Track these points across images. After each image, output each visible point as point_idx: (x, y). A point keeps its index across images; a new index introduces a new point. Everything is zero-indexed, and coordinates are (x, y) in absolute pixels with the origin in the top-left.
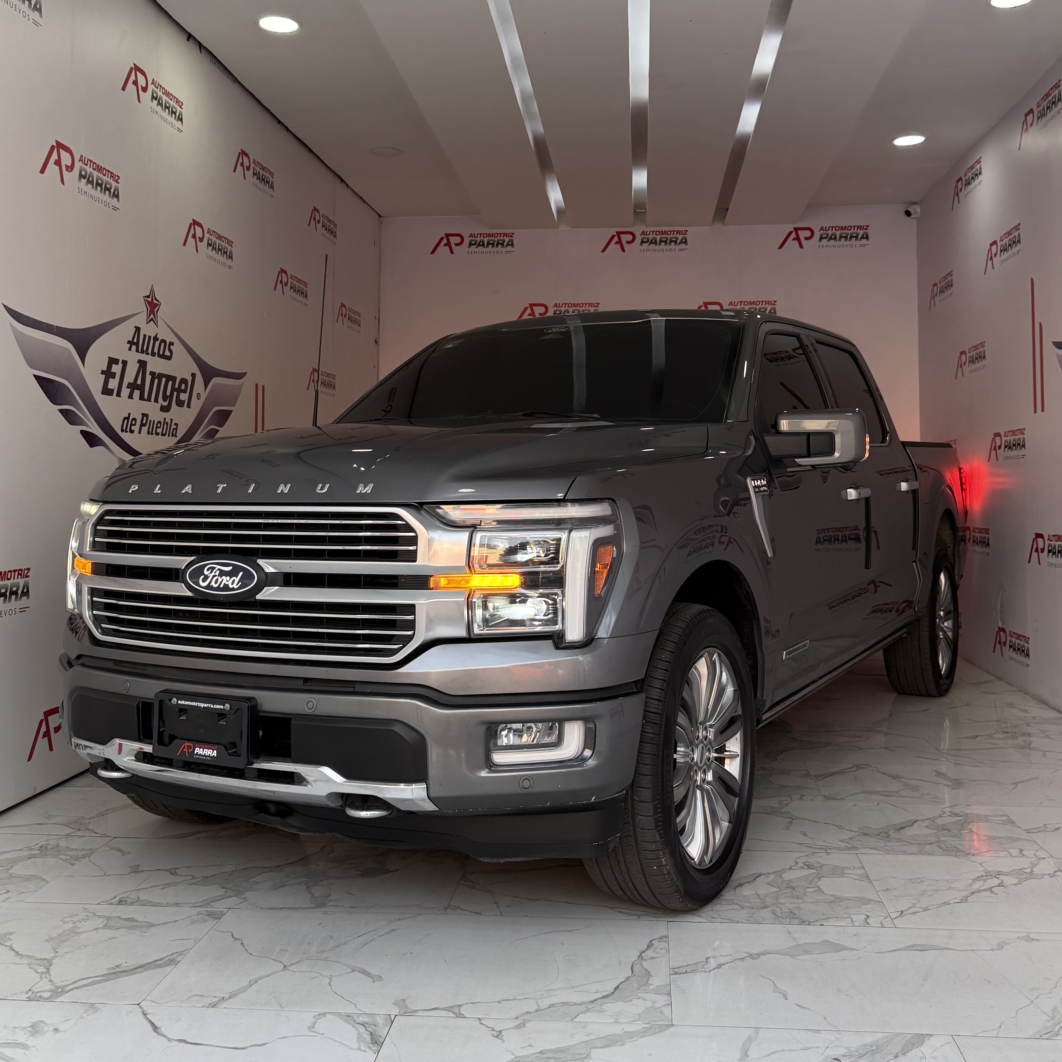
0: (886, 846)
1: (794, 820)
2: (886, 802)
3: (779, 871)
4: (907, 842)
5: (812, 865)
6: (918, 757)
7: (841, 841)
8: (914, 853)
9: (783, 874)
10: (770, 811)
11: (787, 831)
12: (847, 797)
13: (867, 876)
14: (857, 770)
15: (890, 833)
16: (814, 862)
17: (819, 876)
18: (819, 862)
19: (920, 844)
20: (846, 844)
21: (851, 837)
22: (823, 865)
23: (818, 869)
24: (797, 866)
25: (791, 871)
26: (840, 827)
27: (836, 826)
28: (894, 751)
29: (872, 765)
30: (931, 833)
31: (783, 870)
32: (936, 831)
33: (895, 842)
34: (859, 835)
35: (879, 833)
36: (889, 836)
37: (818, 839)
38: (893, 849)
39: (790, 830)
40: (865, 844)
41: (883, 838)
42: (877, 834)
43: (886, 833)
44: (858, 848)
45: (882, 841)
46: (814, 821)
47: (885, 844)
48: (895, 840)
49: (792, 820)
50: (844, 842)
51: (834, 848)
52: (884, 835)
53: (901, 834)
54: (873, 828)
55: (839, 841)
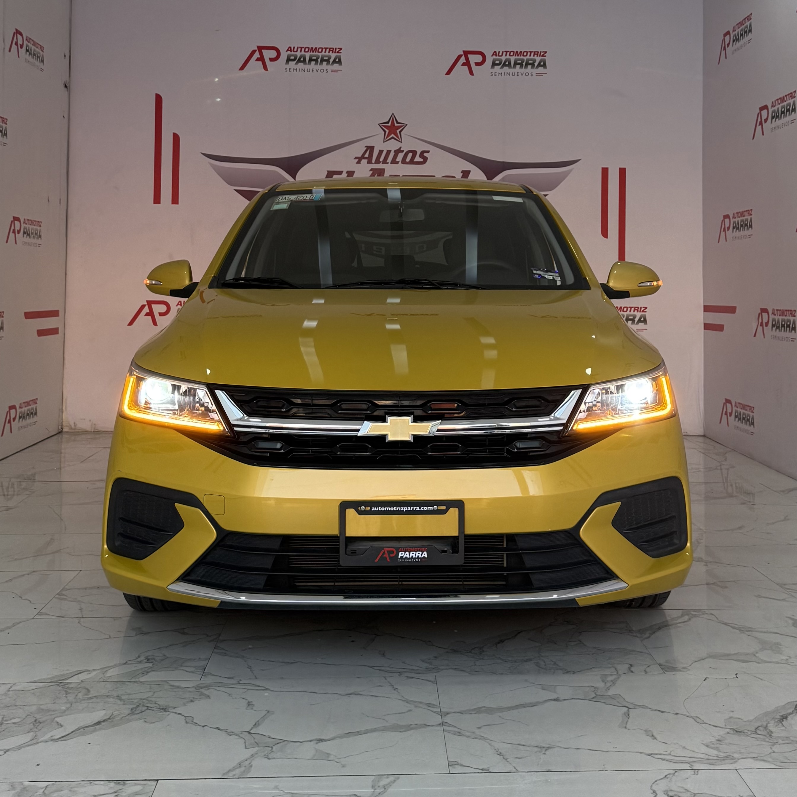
0: (774, 752)
1: (630, 710)
2: (745, 673)
6: (759, 596)
10: (594, 695)
11: (625, 731)
12: (691, 665)
14: (690, 619)
15: (770, 729)
16: (679, 790)
20: (715, 752)
21: (719, 737)
26: (698, 720)
27: (693, 718)
28: (726, 587)
29: (707, 612)
33: (784, 743)
34: (728, 733)
35: (756, 729)
36: (770, 734)
37: (675, 744)
38: (787, 758)
39: (629, 729)
40: (743, 751)
41: (765, 737)
42: (754, 730)
43: (765, 728)
44: (735, 758)
45: (764, 743)
46: (659, 711)
47: (771, 748)
48: (783, 740)
49: (628, 710)
50: (712, 748)
51: (701, 761)
52: (763, 731)
53: (786, 728)
54: (745, 720)
55: (706, 747)
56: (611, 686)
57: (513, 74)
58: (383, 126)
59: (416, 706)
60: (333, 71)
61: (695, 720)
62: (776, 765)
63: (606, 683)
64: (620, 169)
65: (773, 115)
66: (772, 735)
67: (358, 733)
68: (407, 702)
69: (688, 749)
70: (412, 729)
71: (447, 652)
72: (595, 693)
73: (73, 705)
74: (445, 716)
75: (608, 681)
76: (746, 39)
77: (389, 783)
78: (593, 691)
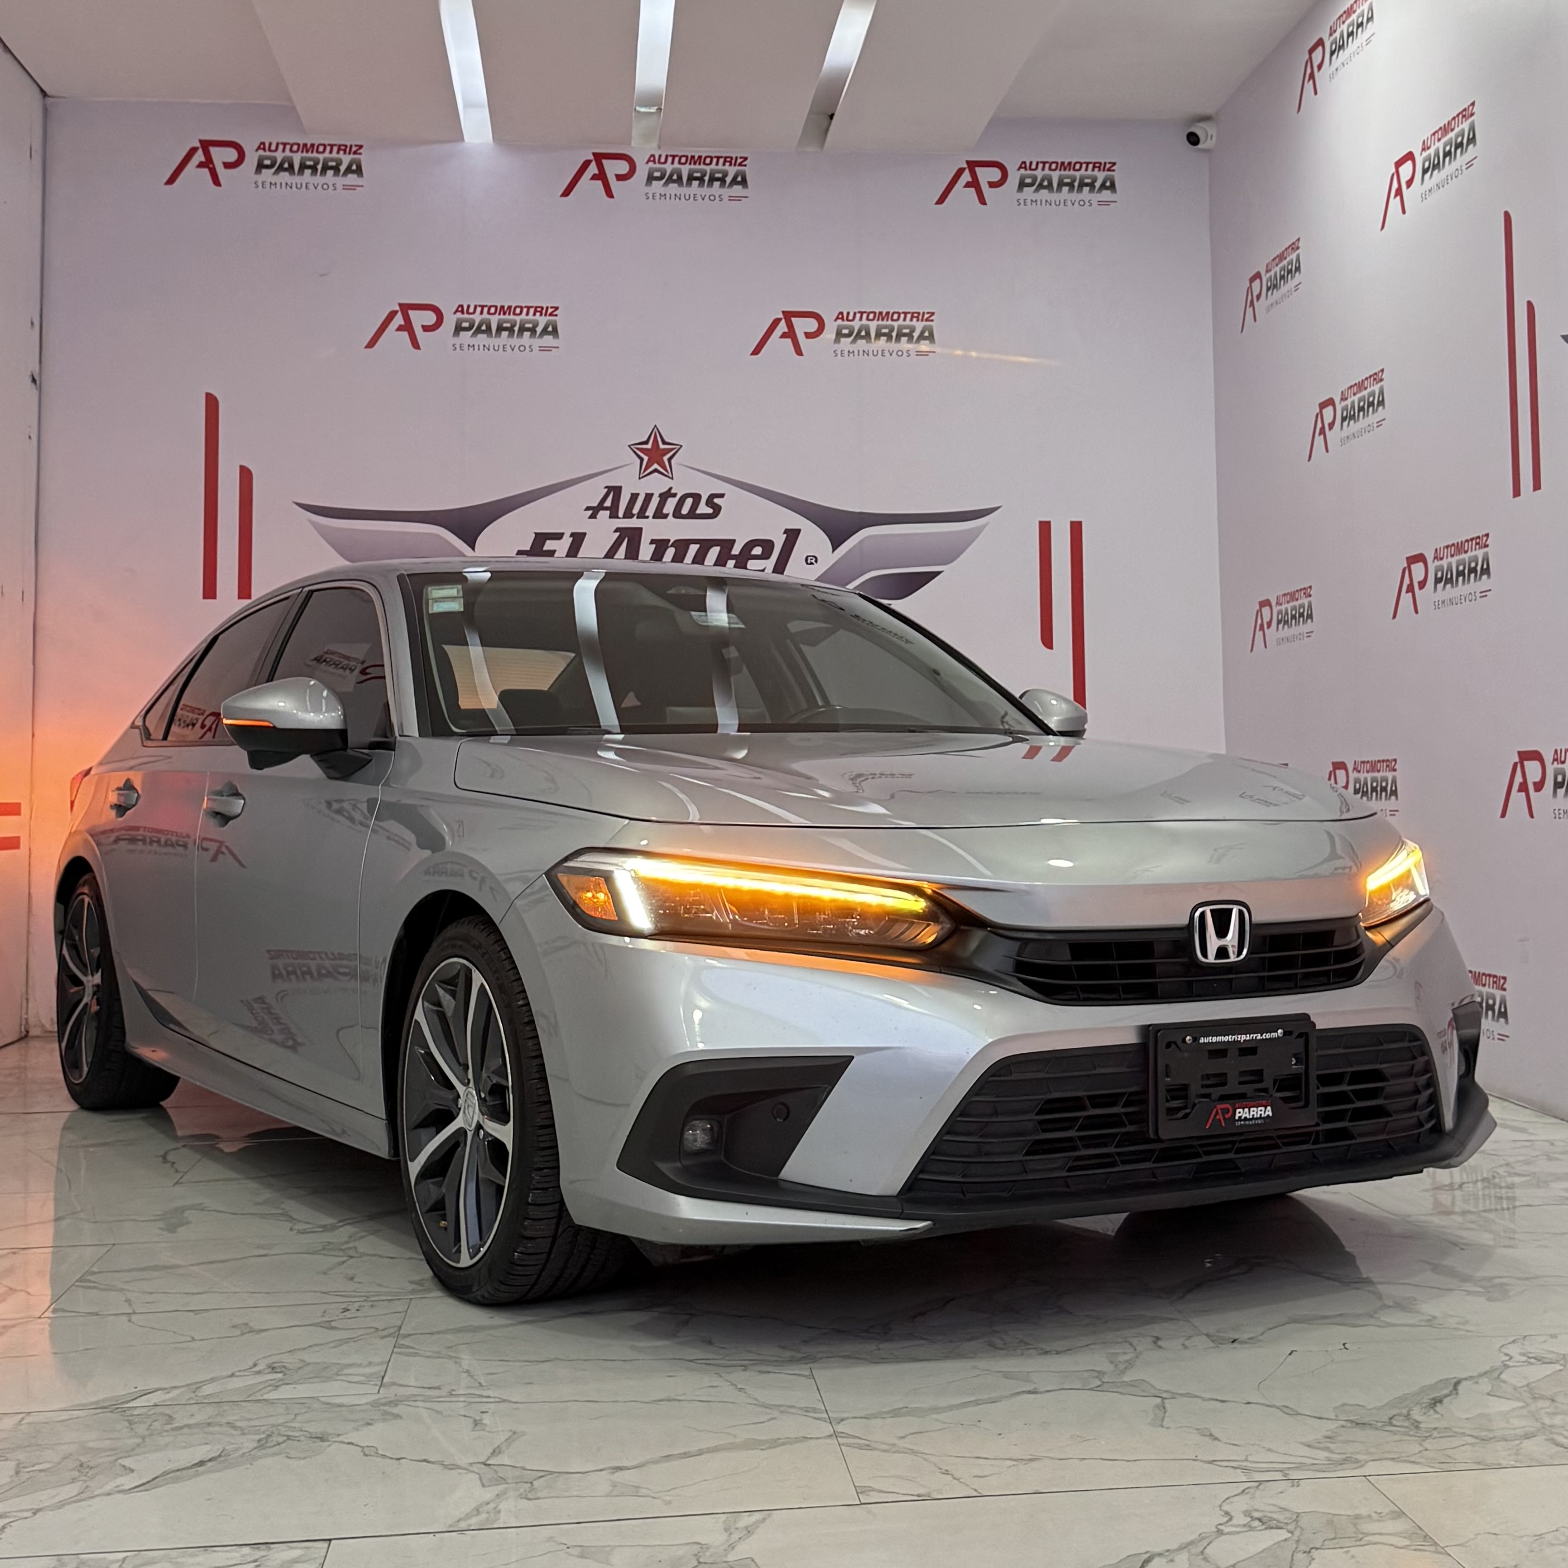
0: (1425, 1449)
1: (1165, 1400)
3: (1191, 1543)
4: (1469, 1435)
5: (1272, 1519)
7: (1309, 1446)
8: (1504, 1463)
9: (1207, 1551)
10: (1099, 1383)
11: (1161, 1430)
12: (1261, 1335)
13: (1426, 1536)
15: (1416, 1417)
16: (1267, 1508)
17: (1302, 1547)
18: (1286, 1510)
19: (1506, 1440)
20: (1323, 1455)
21: (1329, 1433)
22: (1298, 1515)
23: (1289, 1527)
24: (1234, 1522)
25: (1223, 1538)
26: (1288, 1410)
27: (1277, 1407)
30: (1514, 1409)
31: (1201, 1538)
32: (1520, 1404)
33: (1442, 1437)
34: (1343, 1426)
35: (1391, 1418)
36: (1417, 1425)
37: (1253, 1445)
38: (1449, 1457)
39: (1168, 1428)
40: (1372, 1450)
41: (1407, 1430)
42: (1387, 1421)
43: (1406, 1416)
44: (1361, 1461)
45: (1408, 1438)
46: (1217, 1400)
47: (1421, 1445)
48: (1439, 1433)
49: (1163, 1401)
50: (1318, 1448)
51: (1300, 1467)
52: (1403, 1420)
53: (1442, 1415)
54: (1369, 1407)
55: (1307, 1448)
56: (1125, 1368)
57: (875, 353)
58: (637, 449)
59: (782, 1412)
60: (543, 349)
61: (1282, 1411)
62: (1433, 1467)
63: (1116, 1366)
64: (1072, 523)
65: (1345, 414)
66: (1421, 1426)
67: (686, 1455)
68: (765, 1406)
69: (1275, 1452)
70: (784, 1444)
71: (825, 1333)
72: (1100, 1380)
73: (146, 1440)
74: (839, 1423)
75: (1120, 1362)
76: (1292, 283)
77: (755, 1523)
78: (1097, 1377)
